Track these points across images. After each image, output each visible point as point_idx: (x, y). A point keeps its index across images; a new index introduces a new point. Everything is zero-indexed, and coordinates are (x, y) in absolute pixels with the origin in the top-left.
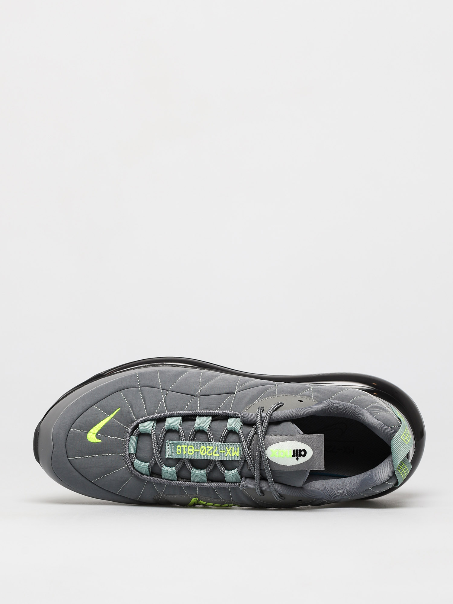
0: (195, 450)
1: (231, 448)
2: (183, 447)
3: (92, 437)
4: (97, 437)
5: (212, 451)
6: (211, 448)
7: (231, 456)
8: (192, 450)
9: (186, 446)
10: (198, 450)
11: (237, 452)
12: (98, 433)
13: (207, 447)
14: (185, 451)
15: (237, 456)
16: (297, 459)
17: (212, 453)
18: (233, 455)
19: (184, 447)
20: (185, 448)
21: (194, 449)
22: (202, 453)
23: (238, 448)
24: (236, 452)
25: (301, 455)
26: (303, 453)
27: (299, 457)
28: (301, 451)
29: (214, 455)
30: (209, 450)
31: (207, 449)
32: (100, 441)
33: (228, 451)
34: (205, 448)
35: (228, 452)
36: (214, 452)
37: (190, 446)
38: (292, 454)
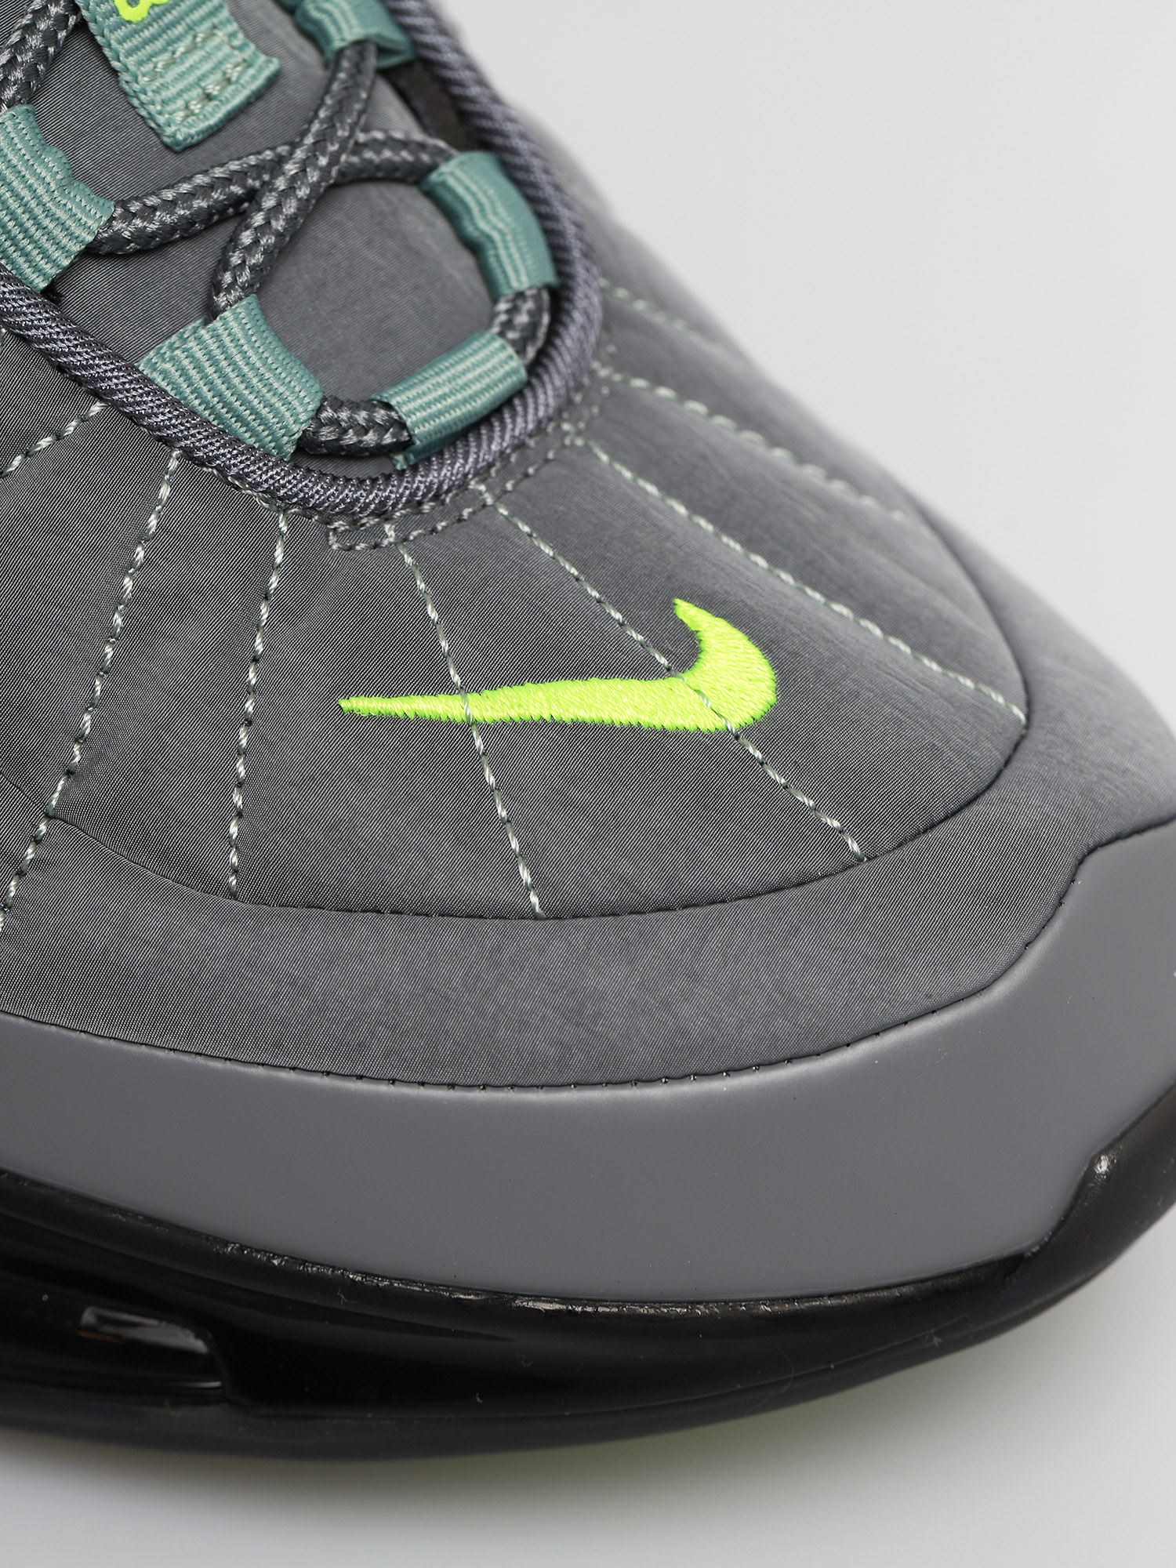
3: (726, 684)
4: (683, 651)
12: (657, 671)
32: (689, 613)
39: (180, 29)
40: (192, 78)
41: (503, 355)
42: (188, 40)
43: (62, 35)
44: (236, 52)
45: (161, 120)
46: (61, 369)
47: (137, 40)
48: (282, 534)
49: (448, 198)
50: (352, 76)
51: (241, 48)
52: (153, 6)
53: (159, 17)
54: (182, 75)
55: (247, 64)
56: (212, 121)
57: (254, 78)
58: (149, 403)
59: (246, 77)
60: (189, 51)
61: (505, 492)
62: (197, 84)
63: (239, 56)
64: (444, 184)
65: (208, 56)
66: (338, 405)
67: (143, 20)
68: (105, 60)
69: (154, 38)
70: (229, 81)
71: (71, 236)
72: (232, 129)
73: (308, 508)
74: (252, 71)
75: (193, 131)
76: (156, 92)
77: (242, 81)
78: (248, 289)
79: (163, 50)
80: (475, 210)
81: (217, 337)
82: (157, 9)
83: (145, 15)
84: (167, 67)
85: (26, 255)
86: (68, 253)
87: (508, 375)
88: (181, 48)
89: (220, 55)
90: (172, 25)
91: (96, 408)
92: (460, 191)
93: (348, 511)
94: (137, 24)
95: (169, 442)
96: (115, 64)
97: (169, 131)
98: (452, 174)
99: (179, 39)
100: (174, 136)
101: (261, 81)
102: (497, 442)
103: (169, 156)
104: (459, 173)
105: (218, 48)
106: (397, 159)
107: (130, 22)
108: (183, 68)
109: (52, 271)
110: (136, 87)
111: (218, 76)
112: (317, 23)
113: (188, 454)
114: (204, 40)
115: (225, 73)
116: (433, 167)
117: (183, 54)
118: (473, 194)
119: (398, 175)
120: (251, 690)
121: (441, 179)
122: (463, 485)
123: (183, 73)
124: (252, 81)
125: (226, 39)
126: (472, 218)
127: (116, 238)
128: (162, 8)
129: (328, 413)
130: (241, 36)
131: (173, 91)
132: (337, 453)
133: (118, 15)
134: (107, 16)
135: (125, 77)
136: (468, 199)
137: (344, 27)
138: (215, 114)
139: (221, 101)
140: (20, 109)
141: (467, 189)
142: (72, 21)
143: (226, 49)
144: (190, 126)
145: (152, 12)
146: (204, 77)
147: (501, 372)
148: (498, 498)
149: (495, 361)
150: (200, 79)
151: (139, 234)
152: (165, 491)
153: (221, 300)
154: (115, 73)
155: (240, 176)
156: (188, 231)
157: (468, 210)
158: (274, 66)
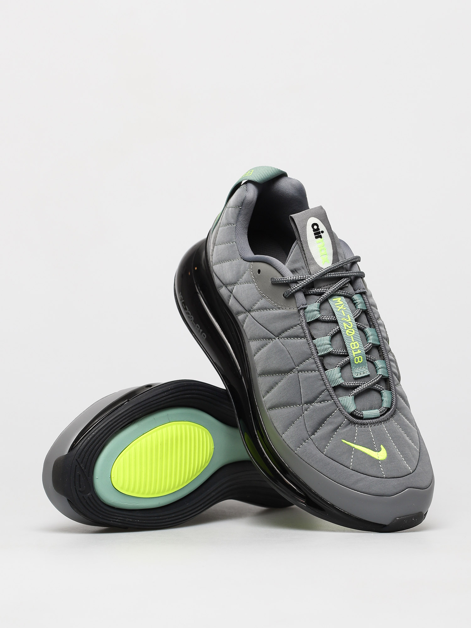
1: (336, 306)
2: (355, 355)
3: (382, 455)
4: (379, 450)
5: (347, 323)
6: (345, 325)
7: (343, 305)
8: (354, 344)
9: (353, 351)
10: (352, 337)
11: (338, 300)
12: (375, 451)
13: (345, 328)
15: (341, 299)
16: (322, 232)
17: (349, 322)
18: (341, 303)
19: (354, 353)
21: (352, 342)
22: (353, 333)
23: (333, 300)
25: (318, 229)
26: (315, 227)
27: (320, 231)
28: (314, 230)
29: (350, 320)
30: (348, 326)
31: (348, 328)
32: (382, 446)
33: (340, 308)
34: (347, 331)
35: (341, 307)
36: (348, 321)
37: (352, 348)
38: (319, 239)
39: (361, 366)
41: (378, 413)
43: (348, 362)
44: (366, 371)
45: (354, 374)
47: (356, 366)
49: (382, 395)
50: (377, 378)
53: (359, 364)
58: (338, 402)
61: (371, 426)
62: (360, 372)
64: (382, 393)
66: (357, 410)
69: (358, 366)
70: (363, 373)
71: (338, 383)
72: (361, 378)
73: (349, 420)
74: (367, 373)
76: (355, 372)
77: (365, 374)
78: (354, 395)
81: (348, 398)
85: (333, 383)
87: (377, 415)
88: (360, 368)
89: (364, 370)
91: (332, 401)
95: (338, 407)
96: (352, 367)
97: (354, 376)
103: (353, 378)
106: (378, 388)
107: (356, 364)
109: (335, 385)
112: (377, 371)
114: (363, 368)
116: (382, 391)
119: (378, 391)
120: (335, 434)
122: (367, 424)
123: (359, 370)
125: (366, 369)
126: (383, 397)
127: (343, 385)
129: (355, 411)
130: (368, 369)
131: (357, 372)
132: (355, 415)
133: (354, 362)
135: (352, 369)
137: (380, 372)
138: (360, 376)
139: (362, 375)
140: (339, 368)
144: (357, 376)
149: (376, 413)
153: (351, 395)
155: (359, 383)
156: (351, 387)
158: (369, 374)
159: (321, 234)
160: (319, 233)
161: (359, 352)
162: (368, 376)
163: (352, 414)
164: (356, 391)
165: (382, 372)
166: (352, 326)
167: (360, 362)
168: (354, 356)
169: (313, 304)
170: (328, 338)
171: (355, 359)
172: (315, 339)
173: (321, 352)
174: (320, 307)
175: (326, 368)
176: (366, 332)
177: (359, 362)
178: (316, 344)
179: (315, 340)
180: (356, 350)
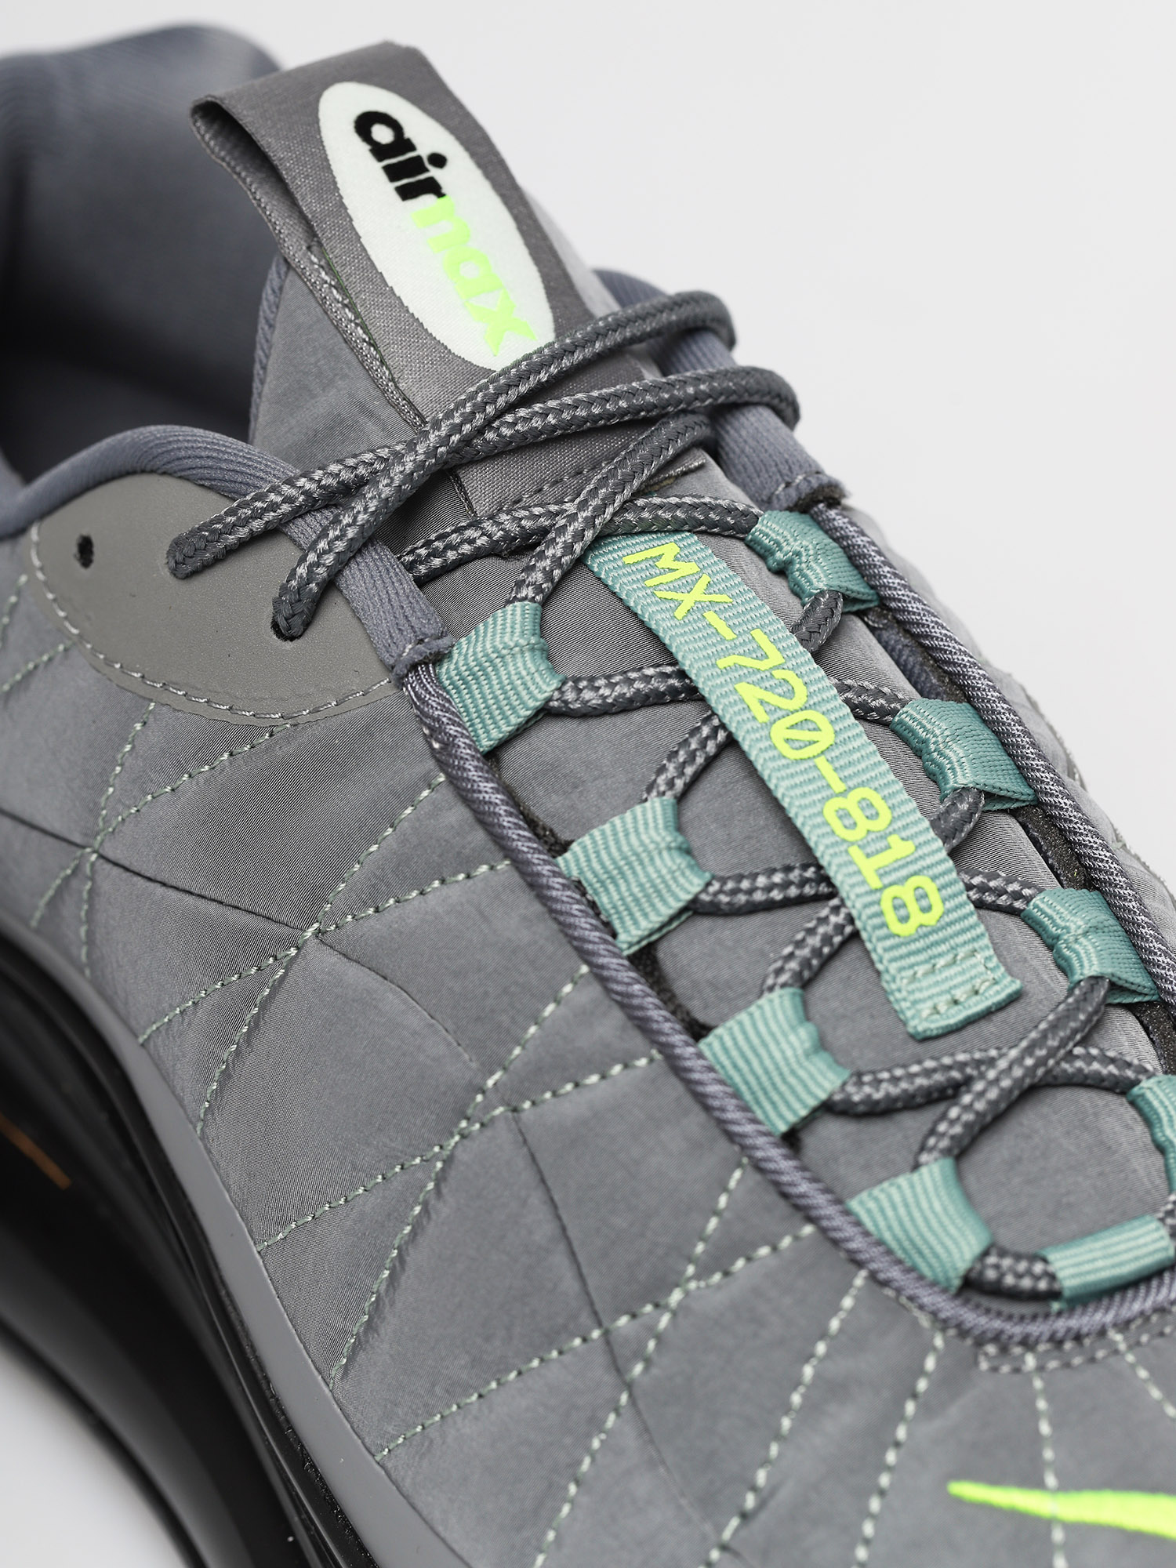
0: (838, 786)
1: (660, 594)
2: (880, 875)
5: (762, 680)
6: (750, 693)
7: (705, 579)
8: (850, 803)
9: (856, 853)
11: (655, 559)
13: (762, 717)
14: (888, 847)
15: (678, 550)
16: (438, 161)
17: (780, 677)
18: (688, 568)
19: (869, 868)
20: (868, 856)
21: (833, 795)
22: (827, 738)
23: (629, 561)
24: (660, 564)
25: (402, 144)
26: (382, 134)
27: (421, 152)
28: (379, 151)
29: (780, 662)
30: (773, 699)
31: (776, 713)
33: (688, 600)
34: (780, 732)
35: (698, 593)
36: (763, 665)
37: (842, 833)
38: (428, 200)
39: (943, 948)
40: (945, 986)
41: (1156, 1235)
42: (949, 957)
43: (837, 939)
44: (989, 972)
45: (909, 1014)
46: (785, 1196)
47: (903, 950)
48: (934, 1349)
49: (1146, 1109)
50: (1077, 1001)
51: (993, 970)
52: (921, 926)
53: (926, 935)
54: (937, 983)
55: (996, 982)
56: (952, 1021)
57: (998, 992)
58: (849, 1231)
59: (991, 992)
60: (948, 966)
61: (1138, 1344)
62: (948, 991)
63: (990, 975)
64: (1143, 1096)
65: (963, 972)
66: (1003, 1253)
67: (910, 936)
68: (872, 963)
69: (918, 952)
70: (977, 993)
71: (810, 1092)
72: (970, 1031)
73: (963, 1332)
74: (997, 988)
75: (933, 1026)
76: (909, 993)
77: (987, 994)
78: (946, 1152)
79: (926, 961)
80: (1165, 1119)
81: (912, 1186)
82: (924, 929)
83: (913, 931)
84: (926, 974)
85: (773, 1104)
86: (805, 1106)
87: (1156, 1251)
88: (941, 962)
89: (973, 972)
90: (937, 943)
91: (808, 1230)
92: (1156, 1103)
93: (996, 1338)
94: (905, 937)
95: (860, 1264)
96: (880, 967)
97: (912, 1023)
98: (1150, 1089)
99: (940, 955)
100: (915, 1027)
101: (1002, 996)
102: (1137, 1304)
103: (911, 1041)
104: (1156, 1089)
105: (974, 966)
106: (1105, 1072)
107: (899, 936)
108: (939, 978)
109: (792, 1119)
110: (894, 986)
111: (968, 987)
112: (1067, 959)
113: (873, 1276)
114: (964, 959)
115: (974, 986)
116: (1137, 1082)
117: (943, 967)
118: (1166, 1107)
119: (1106, 1084)
120: (889, 1469)
121: (1142, 1091)
122: (1102, 1332)
123: (938, 982)
124: (995, 995)
125: (983, 961)
126: (1161, 1126)
127: (847, 1101)
128: (929, 929)
129: (992, 1260)
130: (995, 959)
131: (926, 994)
132: (997, 1291)
133: (888, 927)
134: (876, 928)
135: (886, 977)
136: (1161, 1110)
137: (1086, 963)
138: (956, 1016)
139: (964, 1007)
140: (789, 990)
141: (1161, 1102)
142: (848, 929)
143: (982, 969)
144: (932, 1022)
145: (920, 930)
146: (955, 987)
147: (1151, 1248)
148: (1130, 1348)
149: (1148, 1239)
150: (951, 988)
151: (868, 1100)
152: (848, 1302)
153: (924, 1158)
154: (878, 973)
155: (962, 1066)
156: (910, 1103)
157: (1159, 1119)
158: (1016, 985)
159: (434, 172)
160: (417, 165)
161: (901, 849)
162: (1014, 998)
163: (972, 1286)
164: (958, 1116)
165: (1099, 956)
166: (801, 692)
167: (931, 919)
168: (875, 883)
169: (490, 620)
170: (655, 809)
171: (887, 906)
172: (564, 847)
173: (636, 923)
174: (542, 627)
175: (701, 1016)
176: (912, 731)
177: (917, 918)
178: (581, 872)
179: (568, 855)
180: (875, 844)
